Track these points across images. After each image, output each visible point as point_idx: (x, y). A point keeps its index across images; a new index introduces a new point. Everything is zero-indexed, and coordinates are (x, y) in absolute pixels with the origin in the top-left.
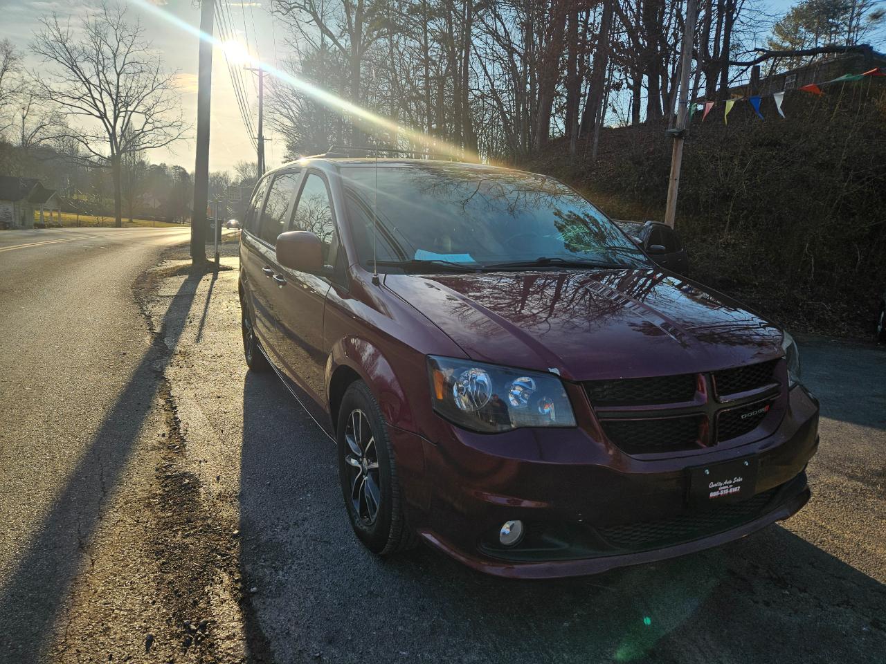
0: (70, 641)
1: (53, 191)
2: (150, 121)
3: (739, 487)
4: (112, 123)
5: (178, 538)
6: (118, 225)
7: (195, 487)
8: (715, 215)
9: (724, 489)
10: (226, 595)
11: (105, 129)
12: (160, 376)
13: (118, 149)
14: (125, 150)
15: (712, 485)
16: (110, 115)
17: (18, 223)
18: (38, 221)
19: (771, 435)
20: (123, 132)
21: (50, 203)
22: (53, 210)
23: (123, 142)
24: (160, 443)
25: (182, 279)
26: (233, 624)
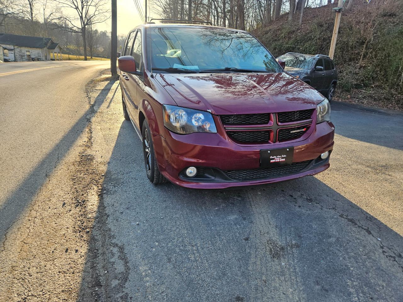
0: (37, 203)
1: (58, 44)
2: (97, 10)
3: (284, 159)
4: (81, 12)
5: (82, 175)
6: (86, 59)
7: (92, 159)
8: (356, 52)
9: (278, 159)
10: (95, 193)
11: (78, 14)
12: (89, 120)
13: (84, 23)
14: (87, 24)
15: (271, 157)
16: (80, 7)
17: (44, 58)
18: (52, 58)
19: (306, 139)
20: (86, 15)
21: (57, 49)
22: (58, 53)
23: (86, 21)
24: (83, 144)
25: (107, 83)
26: (95, 201)
